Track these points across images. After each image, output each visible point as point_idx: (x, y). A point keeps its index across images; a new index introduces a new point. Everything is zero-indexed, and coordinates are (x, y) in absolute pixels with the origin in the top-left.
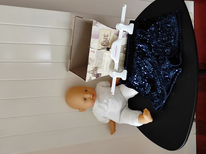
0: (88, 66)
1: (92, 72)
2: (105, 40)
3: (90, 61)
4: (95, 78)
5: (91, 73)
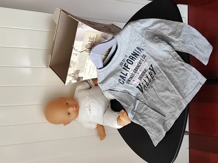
0: (69, 69)
1: (72, 75)
2: (90, 42)
3: (71, 64)
4: (76, 81)
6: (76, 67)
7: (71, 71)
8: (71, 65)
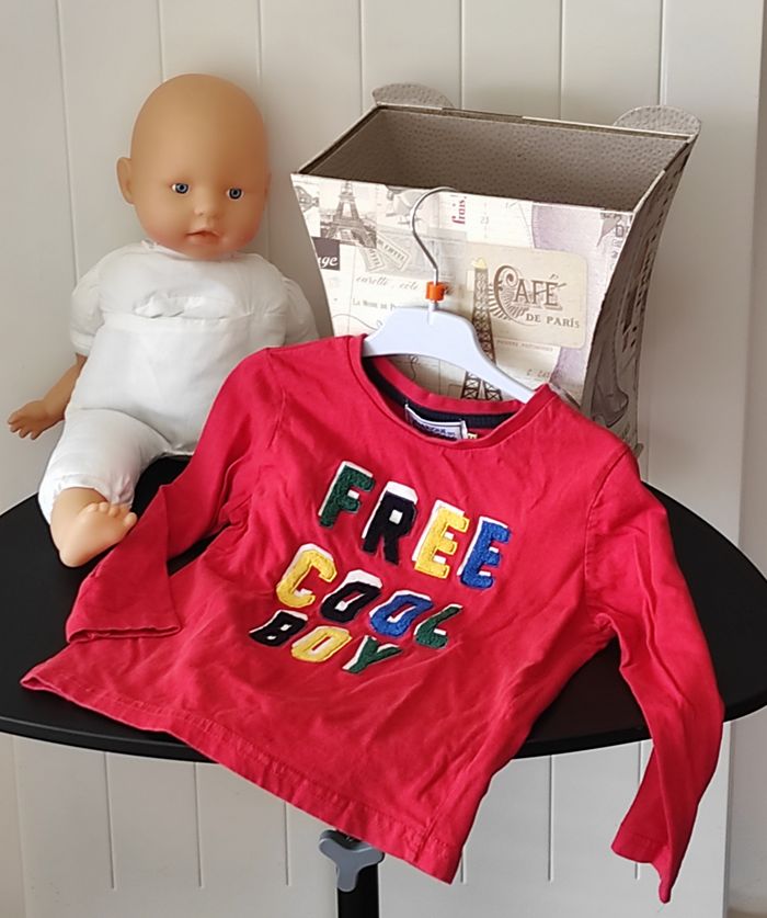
0: (382, 187)
1: (347, 209)
2: (529, 288)
3: (408, 196)
4: (314, 230)
5: (341, 208)
6: (393, 223)
7: (371, 198)
8: (402, 195)
